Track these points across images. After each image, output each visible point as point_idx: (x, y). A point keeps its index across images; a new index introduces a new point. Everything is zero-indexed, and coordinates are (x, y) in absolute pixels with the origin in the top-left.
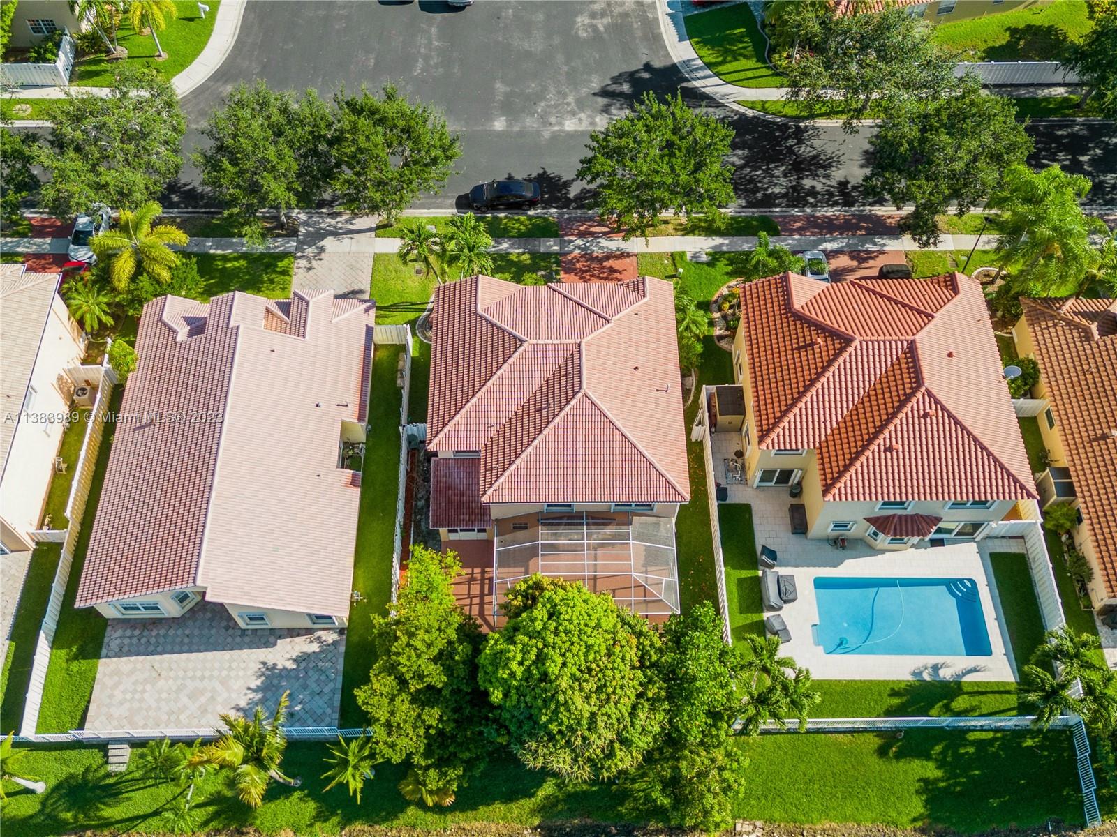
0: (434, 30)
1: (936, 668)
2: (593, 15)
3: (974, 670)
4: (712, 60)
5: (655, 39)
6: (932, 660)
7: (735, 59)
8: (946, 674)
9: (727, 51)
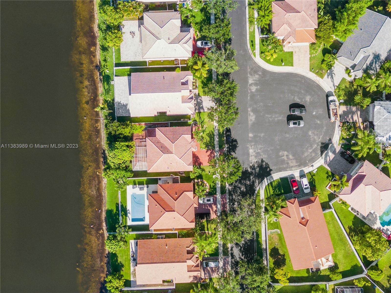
0: (281, 118)
1: (130, 213)
2: (287, 156)
3: (129, 219)
4: (273, 184)
5: (280, 170)
6: (131, 213)
7: (273, 189)
8: (129, 215)
9: (275, 187)
